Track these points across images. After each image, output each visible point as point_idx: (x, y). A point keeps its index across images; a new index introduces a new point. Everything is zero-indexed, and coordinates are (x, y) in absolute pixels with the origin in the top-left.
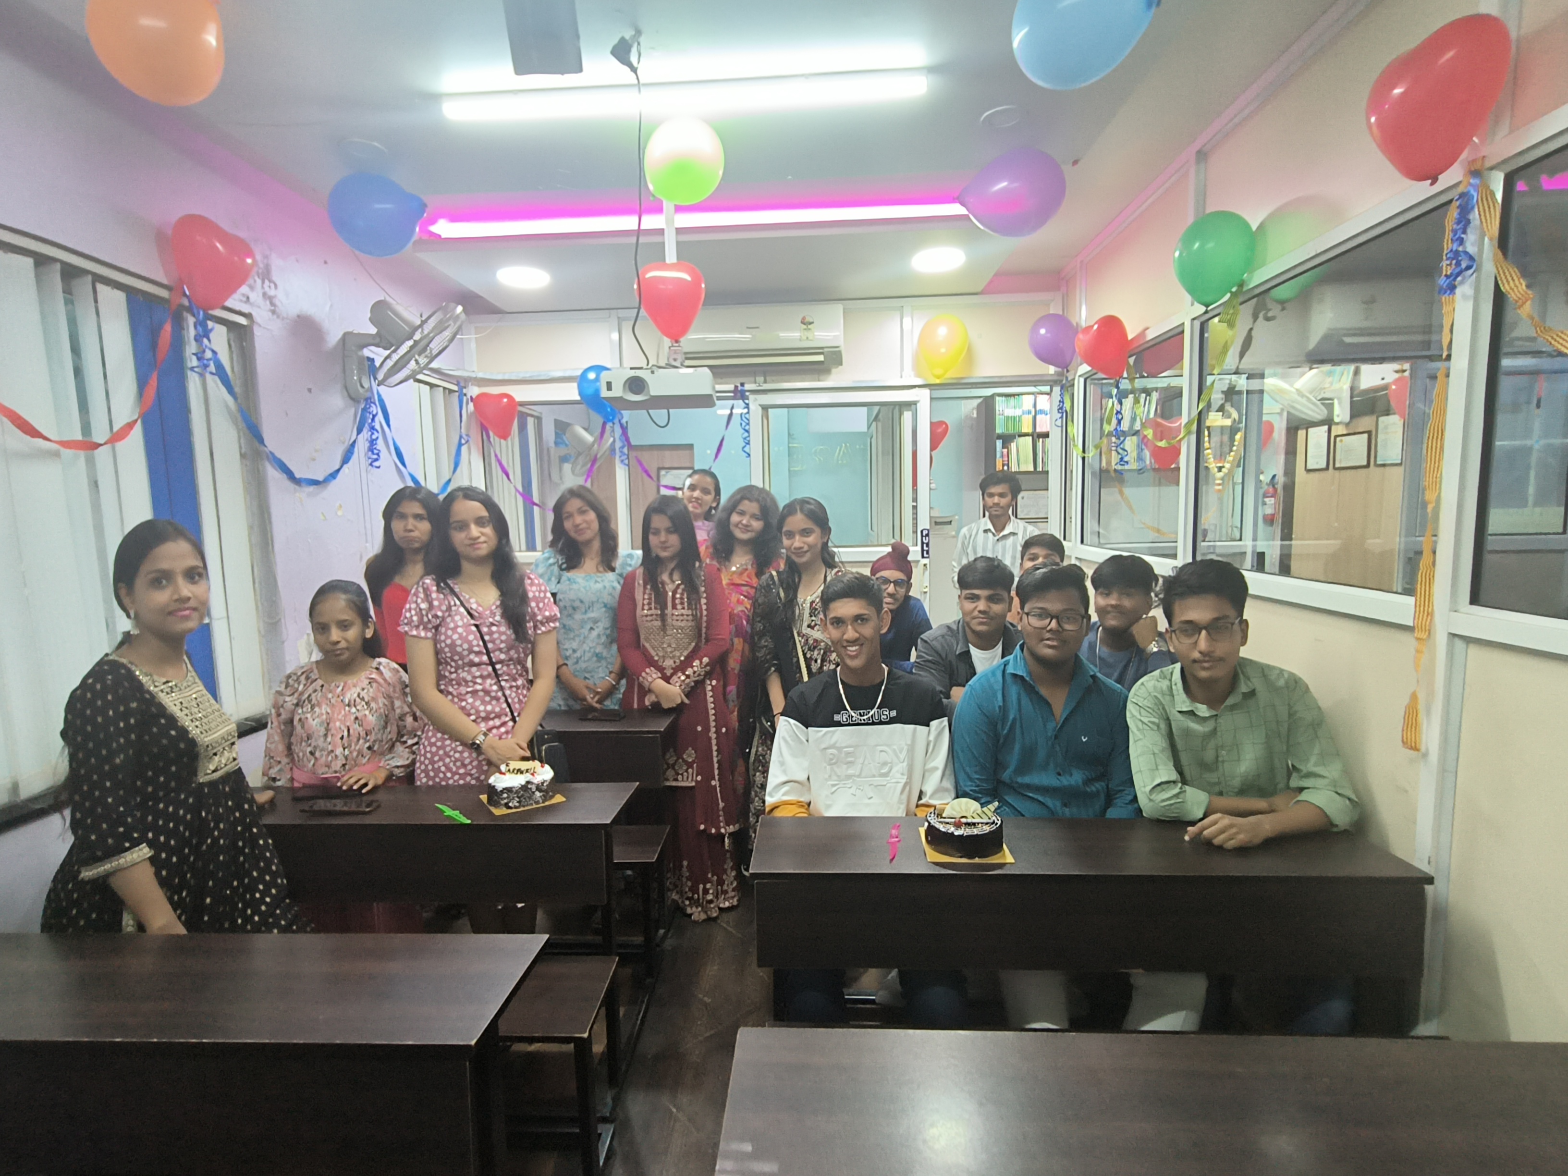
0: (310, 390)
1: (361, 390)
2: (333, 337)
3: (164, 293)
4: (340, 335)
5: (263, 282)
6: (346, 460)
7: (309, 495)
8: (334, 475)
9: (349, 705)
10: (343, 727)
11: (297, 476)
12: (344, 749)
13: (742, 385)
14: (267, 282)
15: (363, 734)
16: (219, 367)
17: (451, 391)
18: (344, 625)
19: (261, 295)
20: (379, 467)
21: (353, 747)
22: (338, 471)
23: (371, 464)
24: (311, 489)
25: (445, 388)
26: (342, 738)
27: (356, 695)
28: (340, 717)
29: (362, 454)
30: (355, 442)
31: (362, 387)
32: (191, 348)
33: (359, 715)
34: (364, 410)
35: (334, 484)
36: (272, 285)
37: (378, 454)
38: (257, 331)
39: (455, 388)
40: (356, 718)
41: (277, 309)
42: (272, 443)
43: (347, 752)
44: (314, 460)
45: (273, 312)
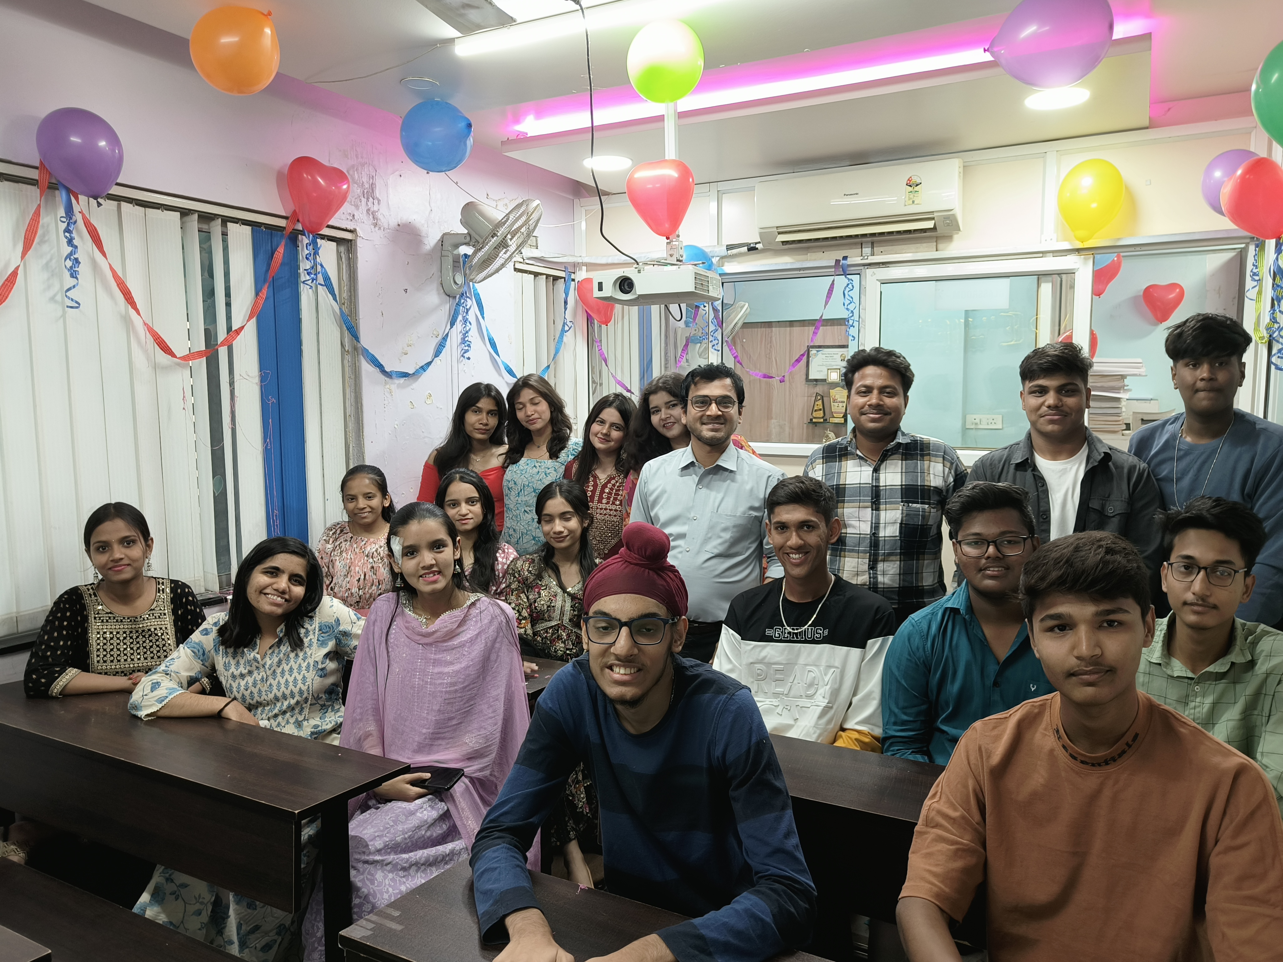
0: (406, 291)
1: (455, 287)
2: (431, 239)
3: (282, 223)
4: (438, 237)
5: (368, 200)
6: (437, 353)
7: (399, 386)
8: (424, 368)
9: (367, 556)
10: (361, 573)
11: (388, 369)
12: (359, 590)
13: (845, 258)
14: (371, 199)
15: (376, 581)
16: (327, 279)
17: (556, 278)
18: (368, 496)
19: (365, 212)
20: (469, 358)
21: (367, 590)
22: (429, 364)
23: (463, 356)
24: (402, 380)
25: (548, 276)
26: (359, 580)
27: (374, 550)
28: (359, 564)
29: (455, 346)
30: (447, 335)
31: (455, 283)
32: (305, 265)
33: (375, 565)
34: (458, 304)
35: (426, 376)
36: (376, 202)
37: (469, 346)
38: (360, 243)
39: (562, 274)
40: (373, 567)
41: (379, 223)
42: (366, 341)
43: (361, 593)
44: (406, 354)
45: (375, 225)
